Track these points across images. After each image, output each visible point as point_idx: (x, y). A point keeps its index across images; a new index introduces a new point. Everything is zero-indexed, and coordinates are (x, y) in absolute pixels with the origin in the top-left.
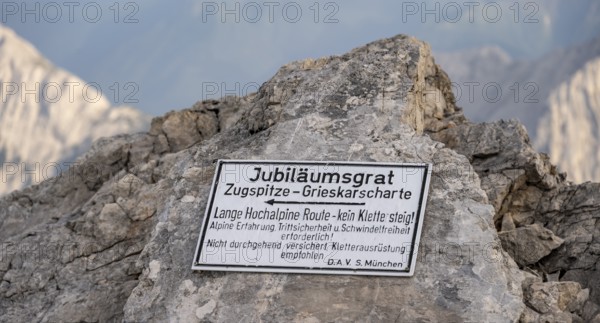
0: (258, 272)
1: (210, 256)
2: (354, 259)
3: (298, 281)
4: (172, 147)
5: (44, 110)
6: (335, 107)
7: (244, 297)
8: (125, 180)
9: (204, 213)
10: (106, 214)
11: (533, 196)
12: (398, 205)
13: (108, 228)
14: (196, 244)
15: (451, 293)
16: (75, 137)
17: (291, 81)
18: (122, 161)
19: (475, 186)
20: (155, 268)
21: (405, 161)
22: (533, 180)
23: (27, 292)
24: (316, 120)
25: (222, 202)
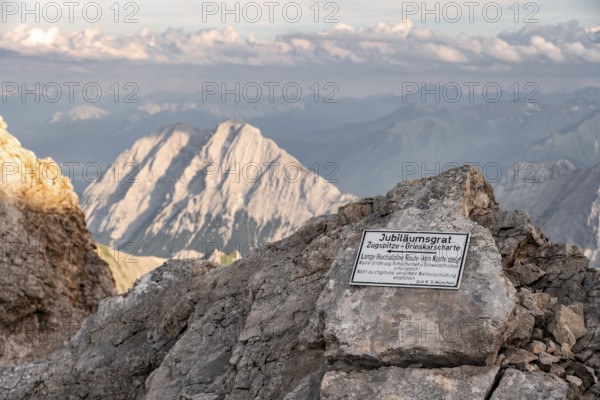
0: (382, 286)
1: (358, 278)
2: (430, 280)
3: (402, 291)
4: (348, 222)
5: (303, 195)
6: (423, 204)
7: (375, 298)
8: (323, 239)
9: (357, 257)
10: (312, 256)
11: (531, 249)
12: (452, 254)
13: (313, 263)
14: (352, 271)
15: (478, 298)
16: (320, 212)
17: (402, 190)
18: (323, 228)
19: (493, 245)
20: (332, 283)
21: (457, 231)
22: (531, 241)
23: (272, 295)
24: (414, 210)
25: (366, 251)
